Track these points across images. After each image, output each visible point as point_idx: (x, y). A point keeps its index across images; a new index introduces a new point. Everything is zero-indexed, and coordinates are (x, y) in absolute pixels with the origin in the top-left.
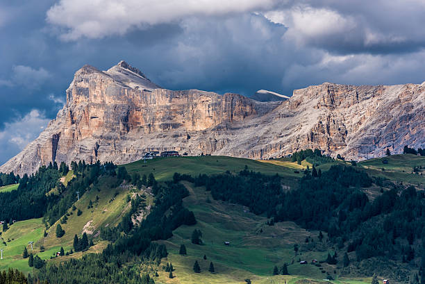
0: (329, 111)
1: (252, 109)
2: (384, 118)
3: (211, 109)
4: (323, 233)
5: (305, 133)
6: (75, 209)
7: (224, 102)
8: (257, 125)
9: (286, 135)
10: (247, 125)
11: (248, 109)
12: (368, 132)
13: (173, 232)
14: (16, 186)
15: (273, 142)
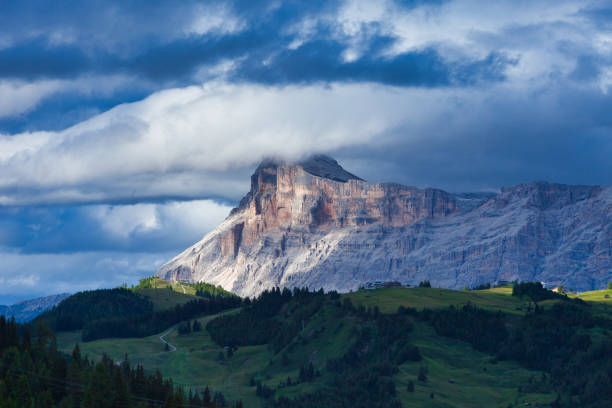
0: (539, 211)
1: (455, 206)
2: (600, 221)
3: (410, 203)
4: (547, 374)
5: (513, 234)
6: (300, 338)
7: (424, 197)
8: (459, 224)
9: (492, 237)
10: (448, 223)
11: (450, 206)
12: (582, 236)
13: (400, 367)
14: (238, 310)
15: (476, 243)
